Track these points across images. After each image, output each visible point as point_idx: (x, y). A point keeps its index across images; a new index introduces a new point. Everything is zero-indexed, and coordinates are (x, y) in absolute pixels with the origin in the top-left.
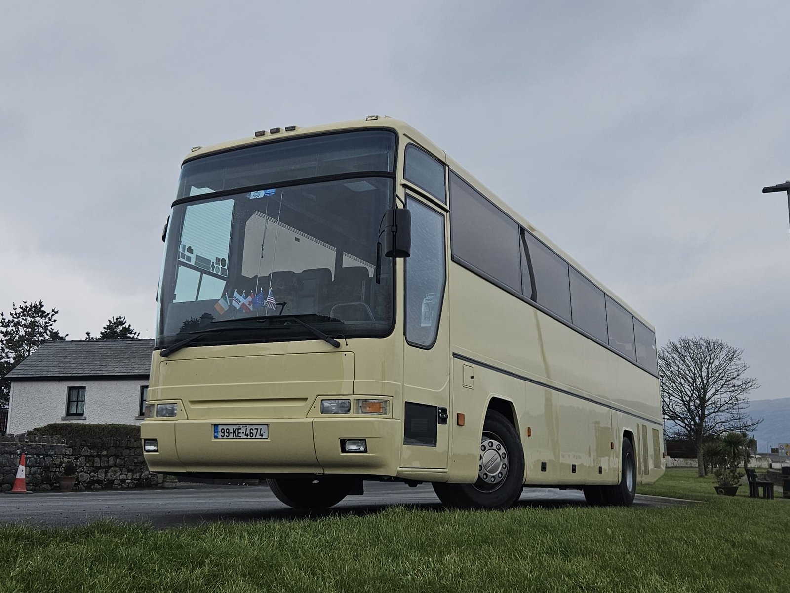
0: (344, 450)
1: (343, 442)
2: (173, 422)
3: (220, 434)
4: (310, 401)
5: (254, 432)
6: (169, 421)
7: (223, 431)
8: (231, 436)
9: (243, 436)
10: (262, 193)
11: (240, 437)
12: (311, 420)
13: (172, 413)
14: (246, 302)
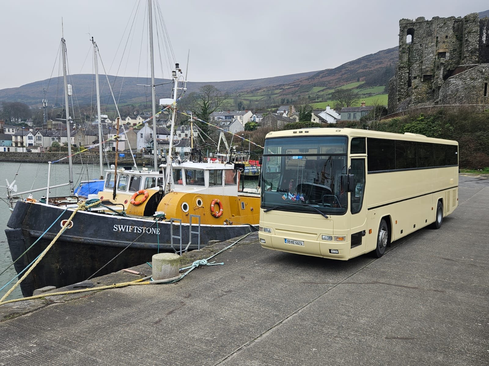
0: (330, 252)
1: (330, 250)
2: (270, 235)
3: (287, 242)
4: (318, 235)
5: (299, 243)
6: (269, 235)
7: (288, 241)
8: (291, 243)
9: (295, 243)
10: (297, 157)
11: (294, 244)
12: (318, 242)
13: (269, 232)
14: (293, 197)
